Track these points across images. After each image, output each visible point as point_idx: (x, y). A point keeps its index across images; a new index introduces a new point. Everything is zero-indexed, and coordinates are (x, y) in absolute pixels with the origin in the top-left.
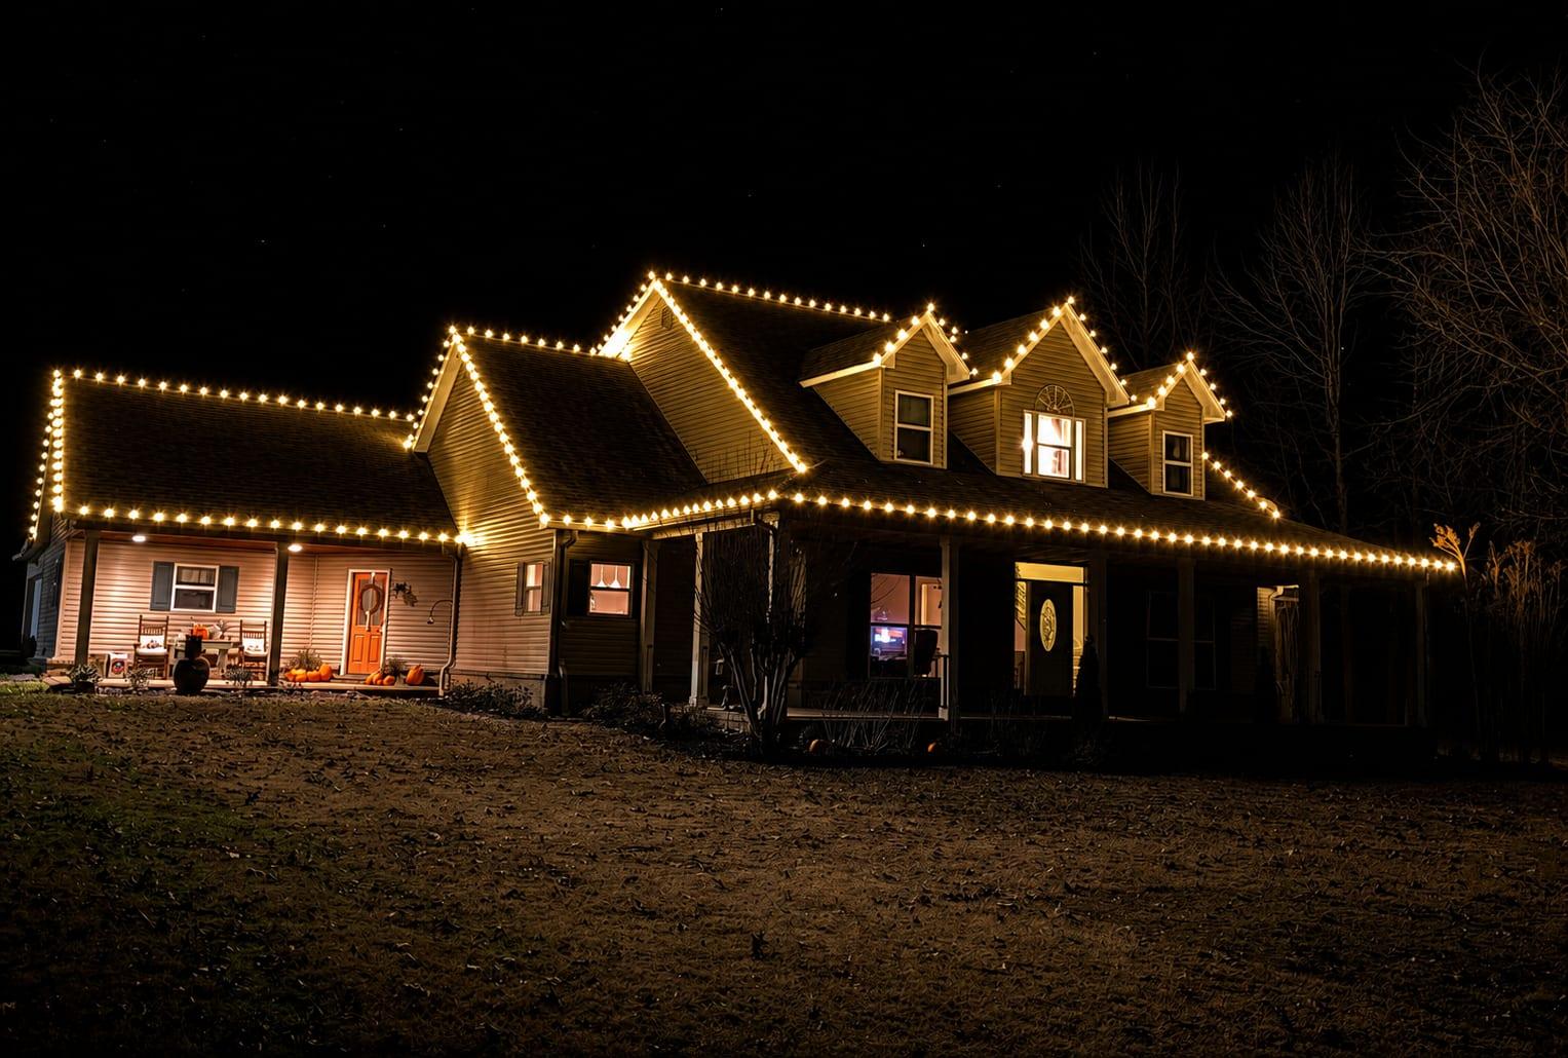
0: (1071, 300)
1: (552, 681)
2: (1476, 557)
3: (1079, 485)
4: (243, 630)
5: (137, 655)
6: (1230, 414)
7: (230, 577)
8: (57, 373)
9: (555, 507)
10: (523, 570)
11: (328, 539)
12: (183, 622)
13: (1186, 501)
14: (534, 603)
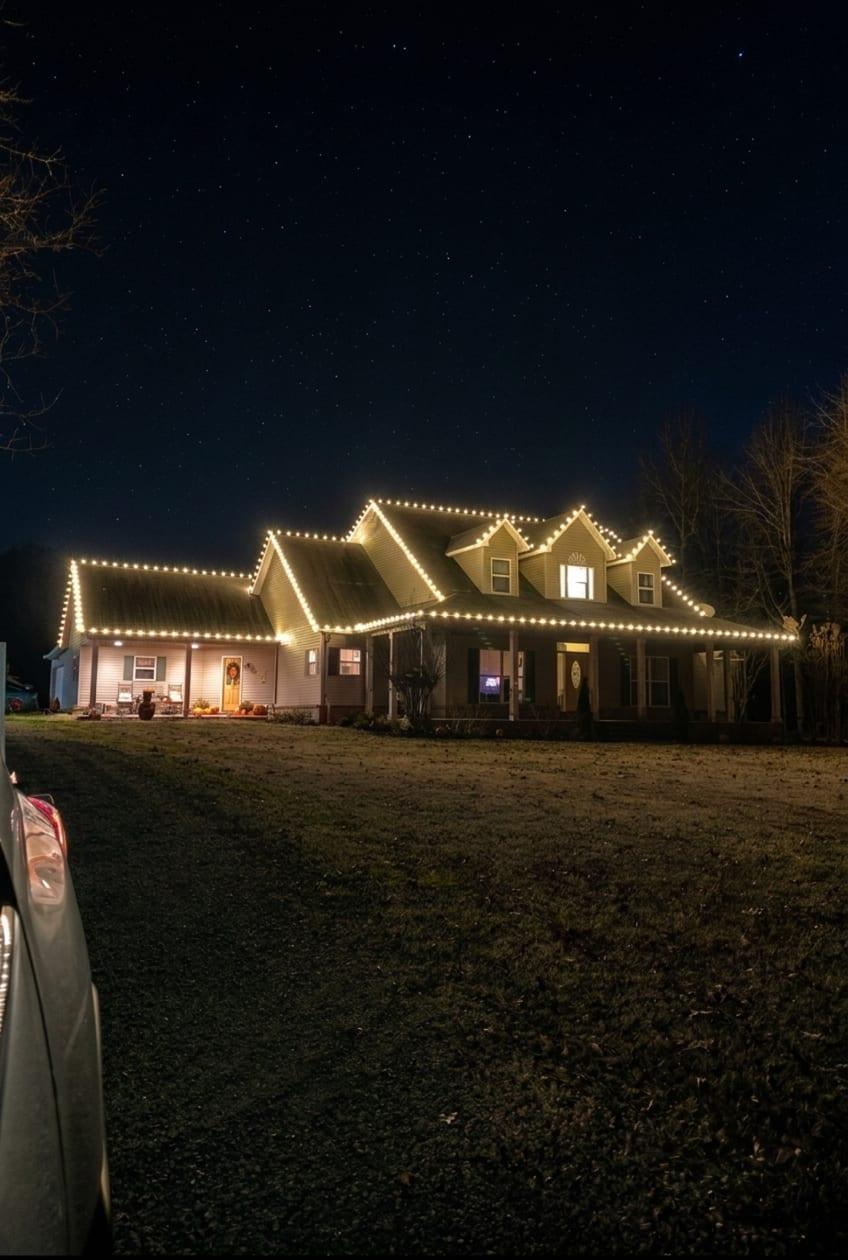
0: (583, 507)
1: (322, 708)
2: (805, 631)
3: (591, 602)
4: (170, 688)
5: (119, 703)
6: (674, 561)
7: (163, 661)
8: (73, 562)
9: (321, 621)
10: (307, 653)
11: (212, 641)
12: (140, 686)
13: (653, 609)
14: (313, 670)
